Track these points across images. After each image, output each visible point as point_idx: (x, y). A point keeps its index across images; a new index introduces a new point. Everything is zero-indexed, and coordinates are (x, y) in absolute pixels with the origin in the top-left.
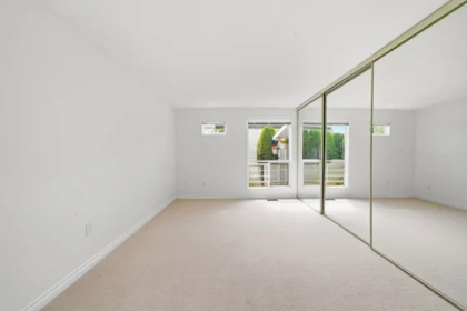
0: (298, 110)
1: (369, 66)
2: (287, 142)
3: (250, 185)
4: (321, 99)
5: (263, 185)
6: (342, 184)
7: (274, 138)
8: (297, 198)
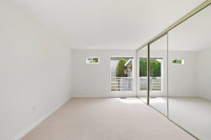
0: (137, 51)
1: (166, 33)
2: (131, 67)
3: (112, 90)
4: (147, 47)
5: (119, 90)
6: (160, 90)
7: (125, 65)
8: (136, 97)
